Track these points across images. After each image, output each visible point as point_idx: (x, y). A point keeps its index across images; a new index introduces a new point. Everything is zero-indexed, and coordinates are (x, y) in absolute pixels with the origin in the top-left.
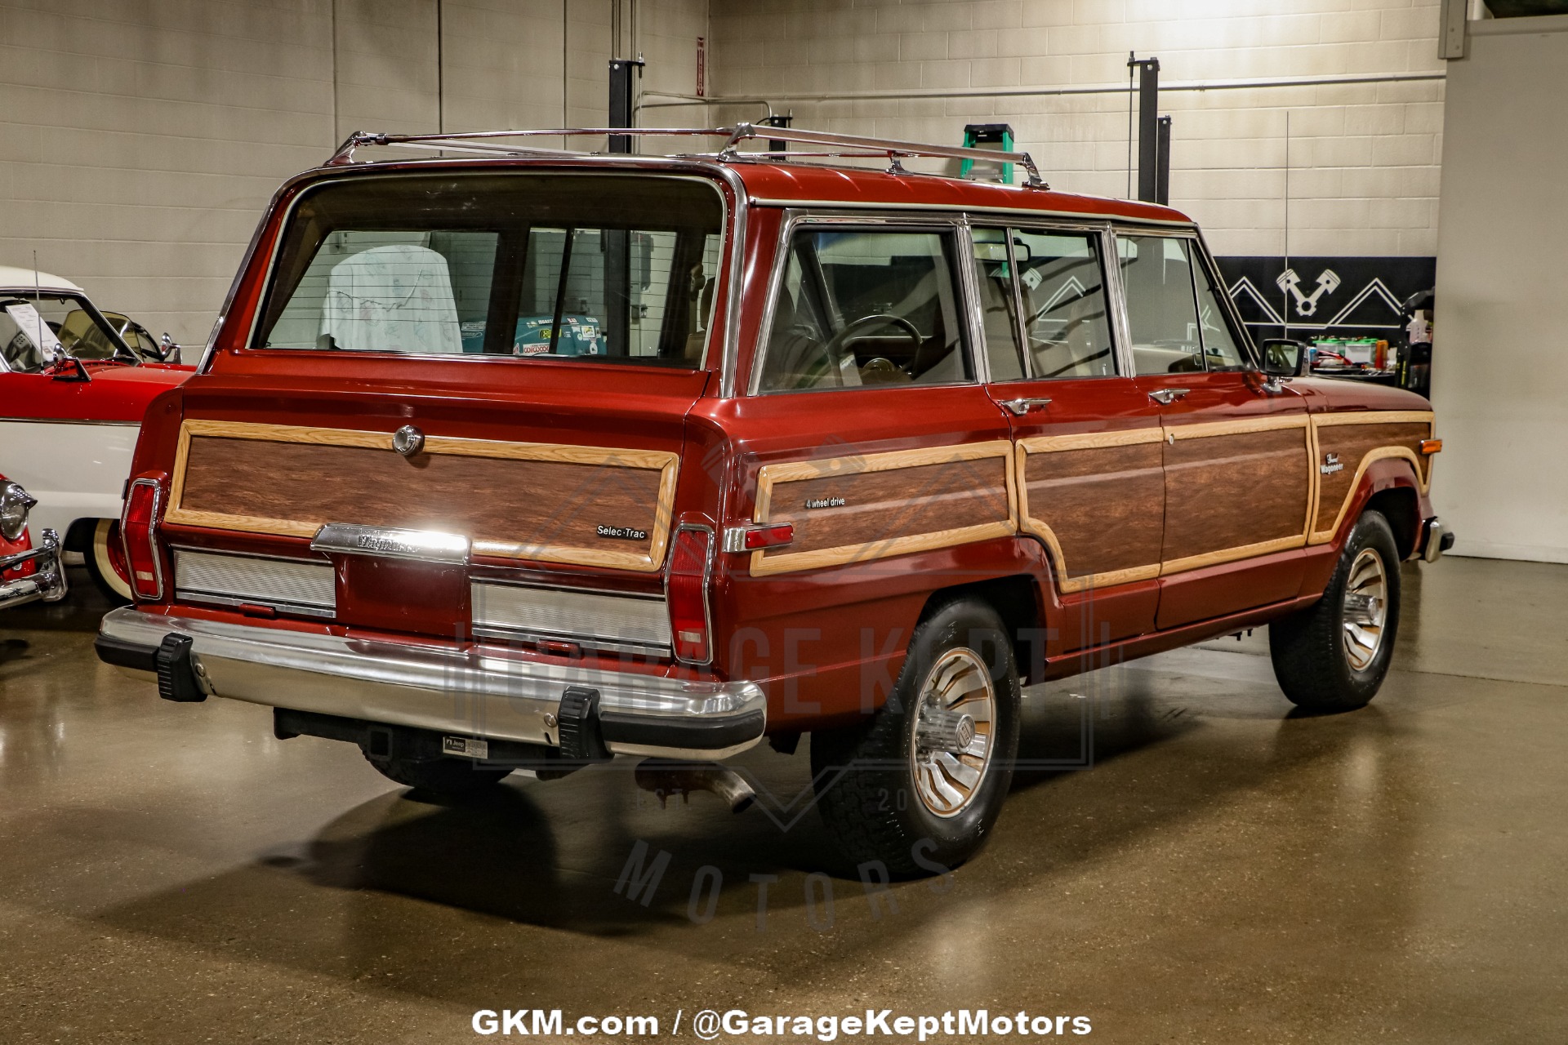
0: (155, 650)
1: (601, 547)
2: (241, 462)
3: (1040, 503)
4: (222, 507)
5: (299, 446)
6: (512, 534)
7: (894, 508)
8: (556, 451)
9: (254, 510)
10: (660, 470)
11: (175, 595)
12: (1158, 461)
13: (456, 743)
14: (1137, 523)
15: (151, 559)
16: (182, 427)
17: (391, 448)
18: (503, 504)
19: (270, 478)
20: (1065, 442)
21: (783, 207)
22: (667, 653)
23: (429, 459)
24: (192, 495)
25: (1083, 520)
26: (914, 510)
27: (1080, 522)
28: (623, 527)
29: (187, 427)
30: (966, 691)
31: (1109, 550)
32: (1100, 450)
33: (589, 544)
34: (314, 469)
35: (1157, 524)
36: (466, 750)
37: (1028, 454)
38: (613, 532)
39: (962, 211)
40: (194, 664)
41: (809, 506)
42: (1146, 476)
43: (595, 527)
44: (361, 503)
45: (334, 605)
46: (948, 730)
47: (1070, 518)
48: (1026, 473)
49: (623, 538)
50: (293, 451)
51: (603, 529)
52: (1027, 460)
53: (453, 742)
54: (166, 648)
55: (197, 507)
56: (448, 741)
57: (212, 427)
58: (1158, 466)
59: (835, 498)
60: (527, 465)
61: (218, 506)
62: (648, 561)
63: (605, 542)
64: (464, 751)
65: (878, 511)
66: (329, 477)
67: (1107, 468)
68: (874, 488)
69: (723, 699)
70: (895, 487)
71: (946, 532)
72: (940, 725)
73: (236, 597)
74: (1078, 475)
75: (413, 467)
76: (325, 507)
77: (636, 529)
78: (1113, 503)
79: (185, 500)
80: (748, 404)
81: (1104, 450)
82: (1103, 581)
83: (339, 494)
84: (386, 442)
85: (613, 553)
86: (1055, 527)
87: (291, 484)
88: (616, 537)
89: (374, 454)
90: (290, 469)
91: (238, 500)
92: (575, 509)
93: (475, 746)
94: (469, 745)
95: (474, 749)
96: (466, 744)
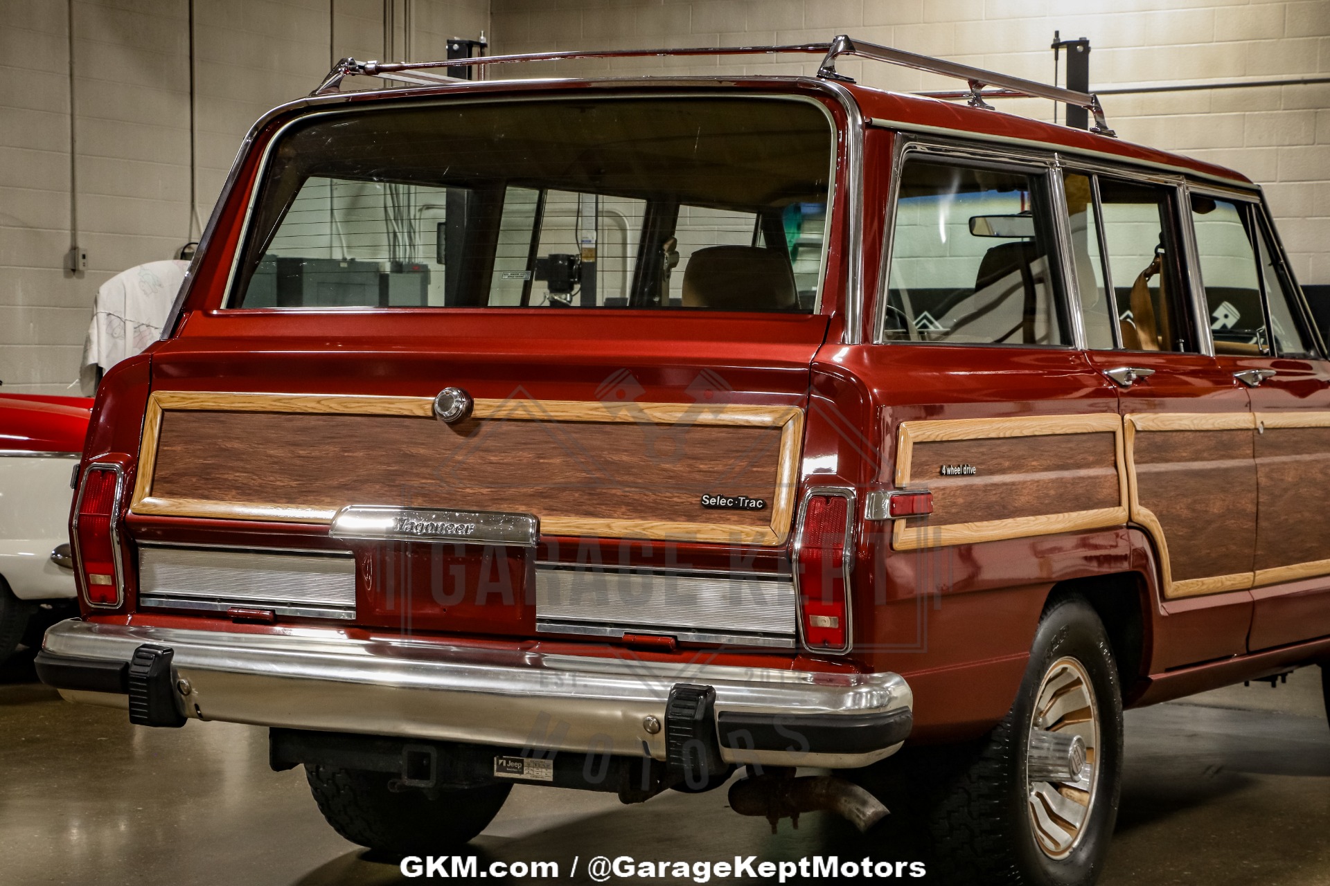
0: (122, 666)
1: (708, 520)
2: (230, 439)
3: (1151, 490)
4: (206, 493)
5: (308, 417)
6: (592, 509)
7: (1020, 483)
9: (248, 495)
10: (780, 428)
11: (138, 602)
12: (1249, 452)
13: (511, 764)
14: (1233, 521)
15: (110, 558)
16: (151, 400)
17: (430, 414)
18: (578, 474)
19: (271, 456)
20: (1168, 421)
21: (895, 130)
22: (790, 643)
23: (478, 425)
24: (165, 480)
25: (1185, 513)
26: (1037, 486)
27: (1184, 516)
28: (735, 496)
29: (158, 401)
30: (1071, 710)
31: (1209, 551)
32: (1198, 434)
33: (691, 518)
34: (329, 444)
35: (1250, 525)
36: (525, 772)
37: (1137, 431)
38: (722, 502)
39: (1054, 151)
40: (175, 681)
41: (944, 472)
42: (1239, 468)
43: (697, 497)
45: (353, 603)
46: (1058, 754)
47: (1174, 510)
48: (1134, 453)
49: (736, 508)
50: (300, 422)
51: (709, 499)
52: (1136, 438)
53: (507, 763)
54: (138, 661)
55: (171, 494)
56: (500, 761)
57: (192, 399)
58: (1249, 457)
59: (967, 466)
60: (608, 428)
61: (200, 491)
62: (770, 534)
63: (712, 514)
64: (522, 773)
65: (1005, 484)
66: (348, 452)
67: (1205, 455)
68: (1002, 457)
69: (867, 693)
70: (1020, 457)
71: (1066, 514)
72: (1048, 749)
73: (222, 600)
74: (1179, 460)
75: (459, 436)
77: (751, 497)
78: (1212, 497)
79: (155, 487)
80: (877, 353)
81: (1202, 434)
82: (1204, 587)
83: (362, 472)
84: (423, 408)
85: (724, 526)
86: (1161, 518)
87: (298, 462)
88: (726, 507)
89: (407, 422)
90: (295, 444)
91: (228, 483)
92: (671, 477)
93: (537, 766)
94: (529, 766)
95: (535, 769)
96: (525, 764)
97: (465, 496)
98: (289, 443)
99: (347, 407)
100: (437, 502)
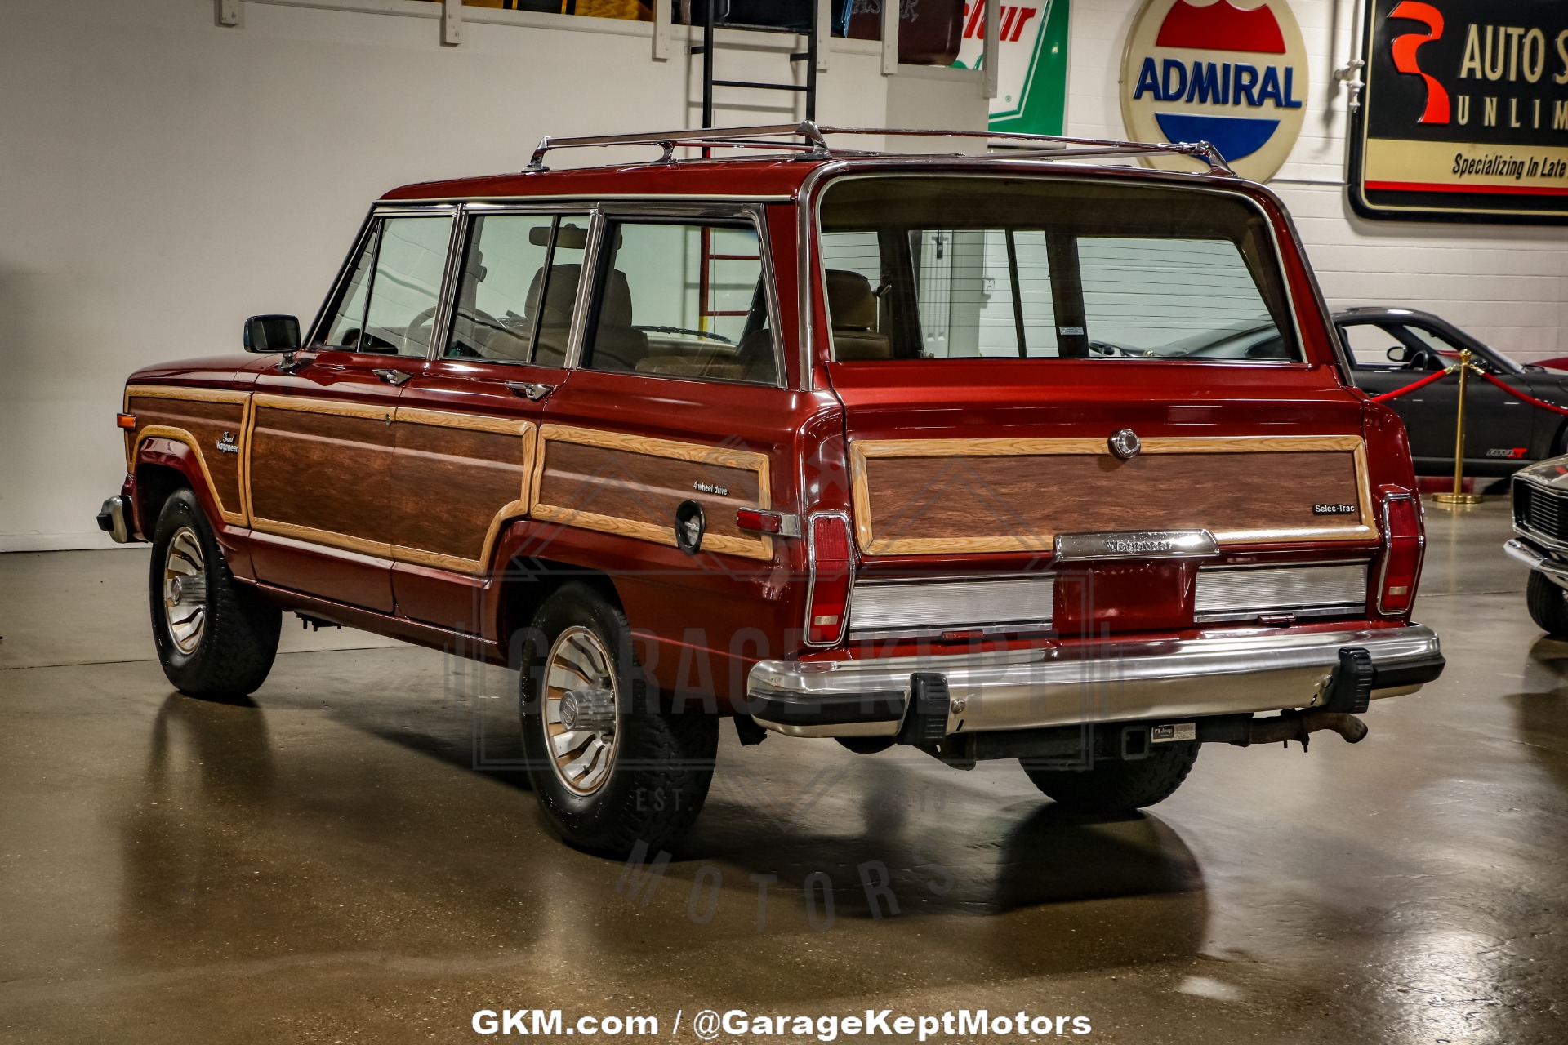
5: (1001, 459)
8: (1264, 442)
9: (965, 531)
10: (1354, 452)
13: (1164, 731)
18: (1226, 495)
19: (977, 495)
22: (1361, 610)
28: (1335, 504)
29: (862, 450)
33: (1310, 523)
34: (1025, 481)
36: (1175, 735)
38: (1329, 509)
43: (1309, 506)
44: (1087, 510)
45: (1052, 617)
49: (1339, 516)
50: (995, 464)
51: (1320, 508)
53: (1161, 730)
54: (931, 688)
55: (889, 535)
56: (1156, 730)
60: (1239, 457)
61: (919, 531)
62: (1364, 530)
63: (1321, 519)
64: (1172, 737)
66: (1044, 487)
76: (1046, 518)
77: (1346, 504)
83: (1059, 504)
84: (1101, 447)
87: (1000, 499)
88: (1332, 513)
89: (1087, 459)
90: (995, 483)
91: (942, 521)
92: (1290, 493)
93: (1184, 729)
94: (1177, 730)
95: (1182, 732)
96: (1175, 729)
97: (1148, 518)
98: (990, 483)
99: (1038, 449)
100: (1127, 525)
